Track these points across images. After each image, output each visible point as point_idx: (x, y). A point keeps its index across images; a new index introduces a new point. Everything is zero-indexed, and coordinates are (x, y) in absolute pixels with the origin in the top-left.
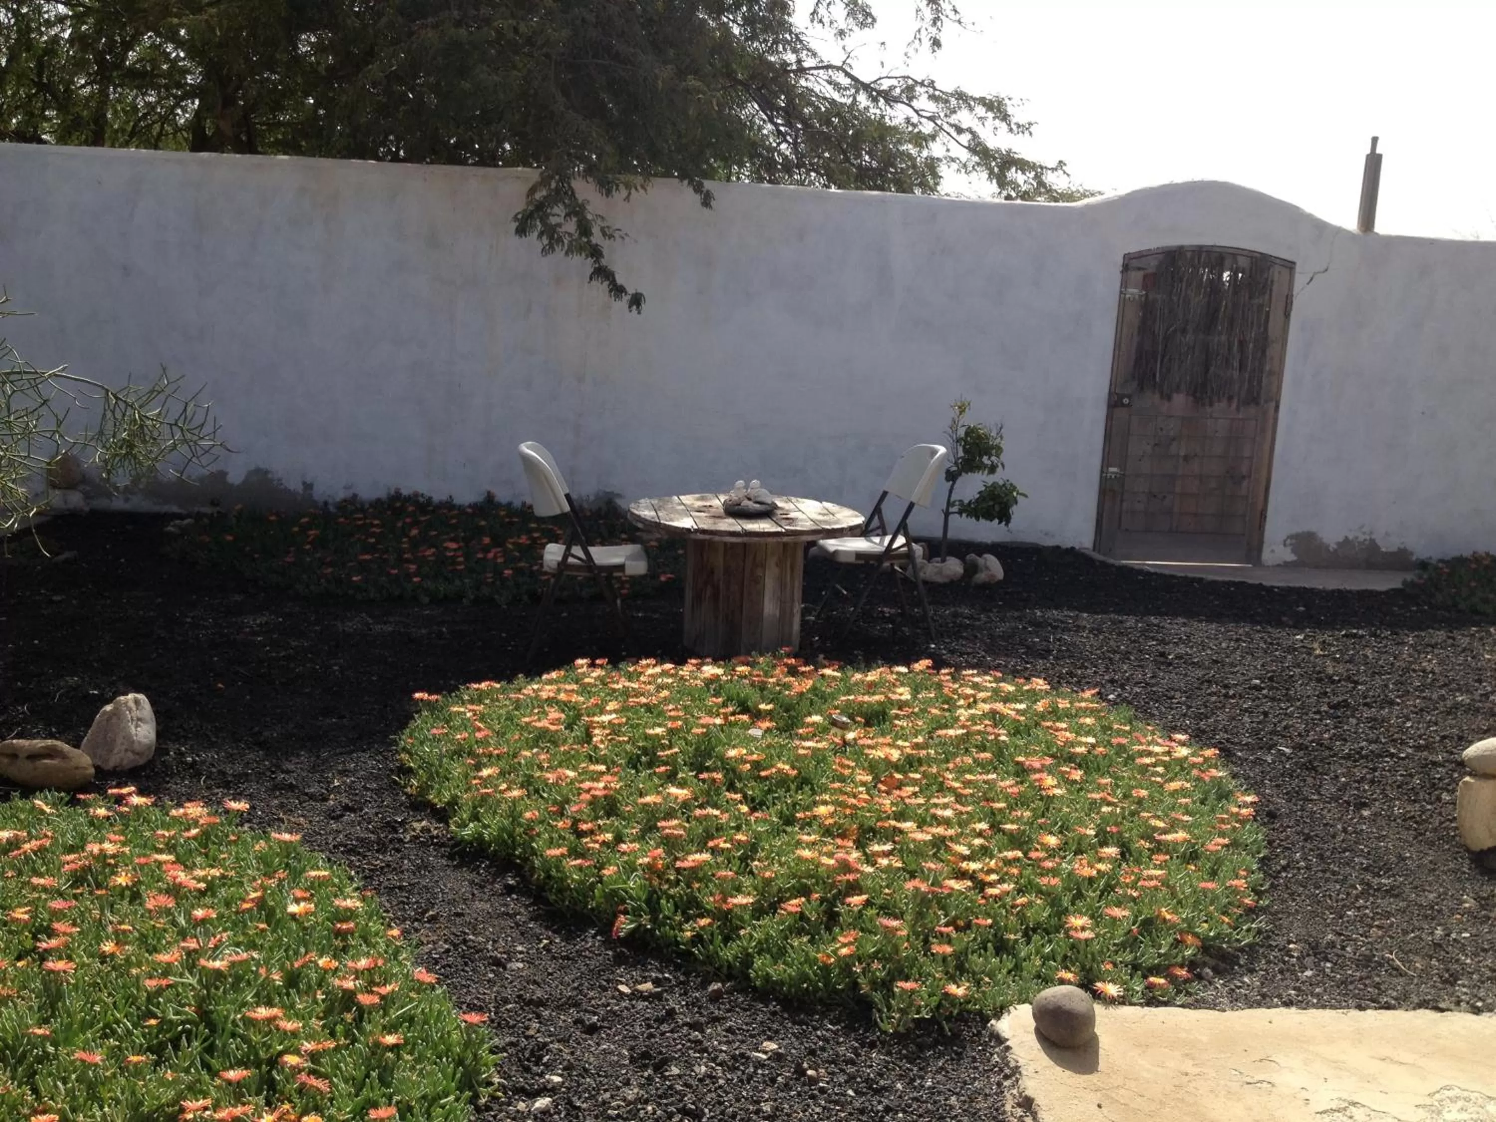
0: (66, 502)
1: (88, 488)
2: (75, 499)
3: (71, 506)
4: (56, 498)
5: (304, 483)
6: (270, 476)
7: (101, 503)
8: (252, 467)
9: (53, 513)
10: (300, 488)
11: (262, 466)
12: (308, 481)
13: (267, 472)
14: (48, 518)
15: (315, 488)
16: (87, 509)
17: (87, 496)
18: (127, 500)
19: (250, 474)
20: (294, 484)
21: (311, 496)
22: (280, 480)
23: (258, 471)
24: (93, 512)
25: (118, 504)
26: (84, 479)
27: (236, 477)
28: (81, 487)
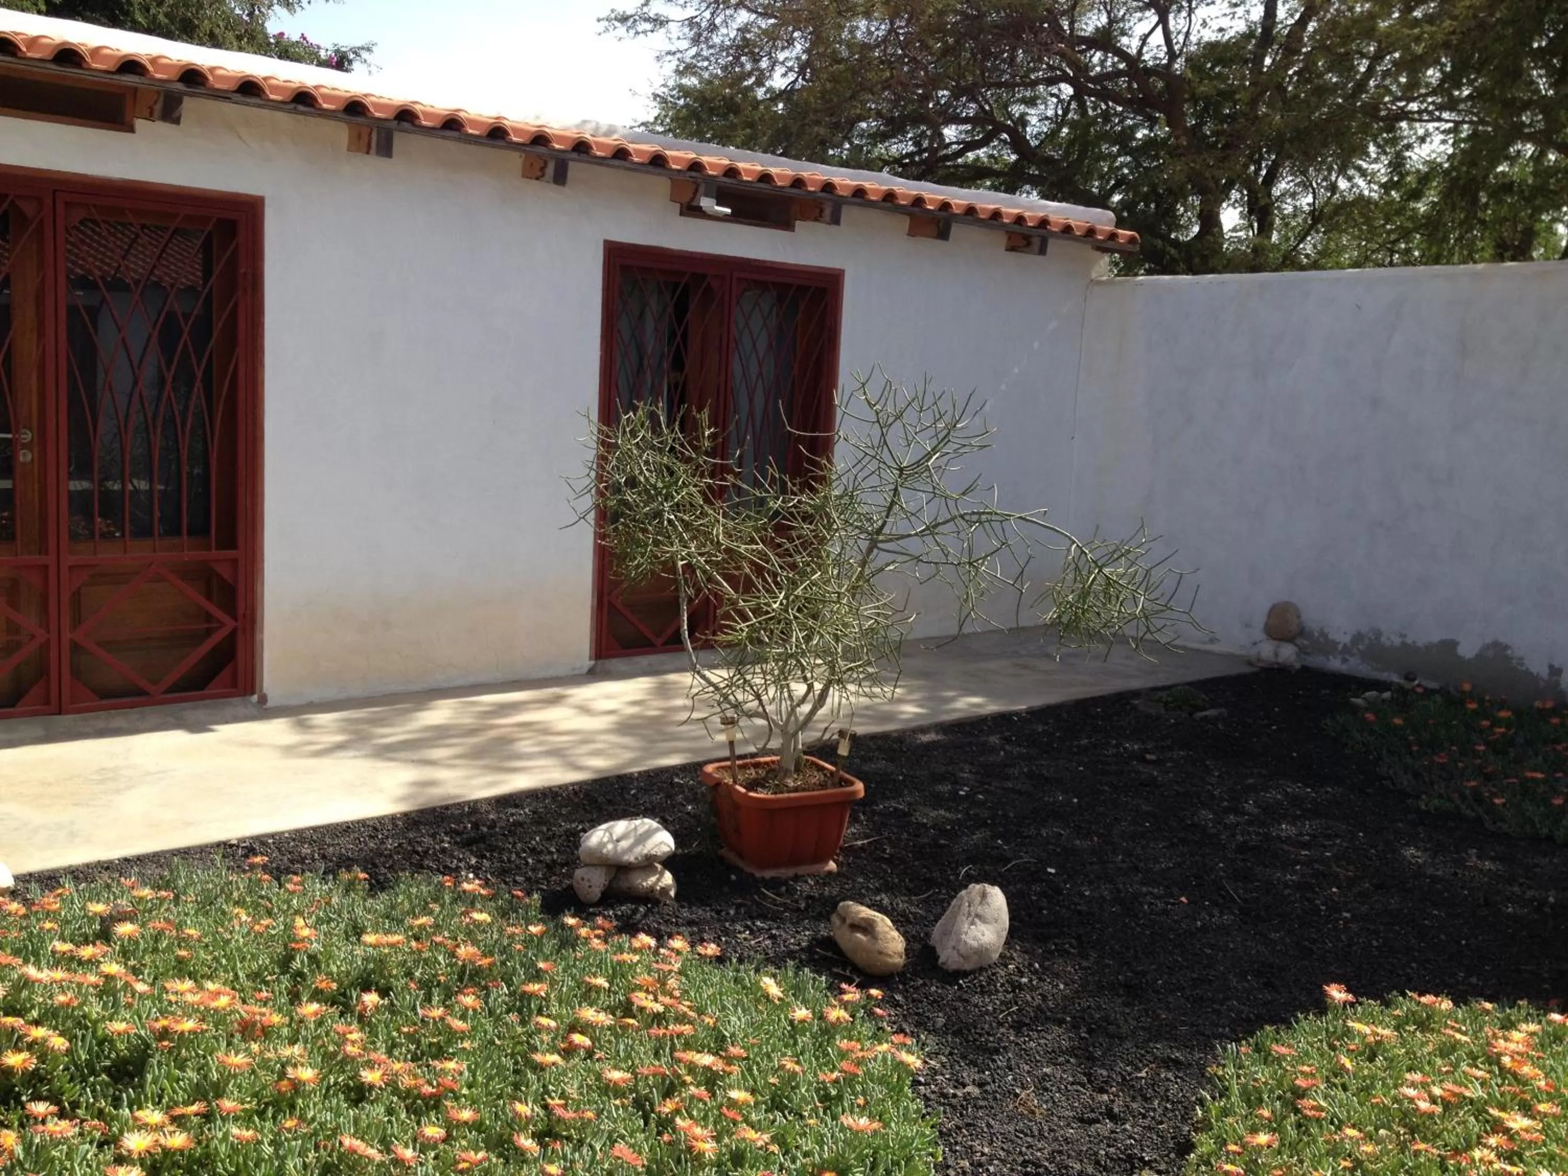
0: (1276, 655)
1: (1306, 642)
2: (1288, 653)
3: (1280, 660)
4: (1267, 651)
5: (1551, 667)
6: (1509, 652)
7: (1316, 661)
8: (1488, 641)
9: (1260, 664)
10: (1544, 672)
11: (1502, 640)
12: (1557, 665)
13: (1506, 647)
14: (1254, 669)
15: (1563, 675)
16: (1298, 666)
17: (1302, 651)
18: (1345, 661)
19: (1486, 647)
20: (1538, 667)
21: (1558, 684)
22: (1522, 659)
23: (1496, 644)
24: (1305, 669)
25: (1335, 664)
26: (1302, 632)
27: (1468, 649)
28: (1299, 641)
